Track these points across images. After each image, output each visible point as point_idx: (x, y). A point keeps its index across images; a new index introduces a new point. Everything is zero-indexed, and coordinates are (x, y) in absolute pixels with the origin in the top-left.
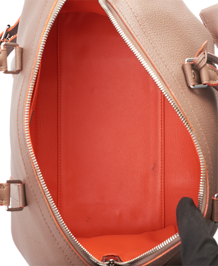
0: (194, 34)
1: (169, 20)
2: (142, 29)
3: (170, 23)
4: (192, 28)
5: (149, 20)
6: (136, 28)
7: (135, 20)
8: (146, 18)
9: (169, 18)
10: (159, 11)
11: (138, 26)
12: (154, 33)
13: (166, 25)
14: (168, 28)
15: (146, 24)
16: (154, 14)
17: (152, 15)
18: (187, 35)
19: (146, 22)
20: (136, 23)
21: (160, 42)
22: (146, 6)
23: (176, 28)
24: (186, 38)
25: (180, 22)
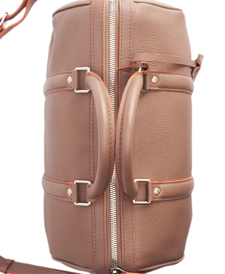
0: (181, 47)
1: (160, 30)
2: (130, 32)
3: (159, 34)
4: (181, 42)
5: (141, 26)
6: (125, 30)
7: (129, 23)
8: (139, 24)
9: (161, 28)
10: (155, 21)
11: (128, 28)
12: (139, 38)
13: (154, 34)
14: (155, 37)
15: (137, 28)
16: (149, 22)
17: (146, 23)
18: (172, 46)
19: (138, 27)
20: (128, 25)
21: (139, 47)
22: (145, 13)
23: (163, 39)
24: (169, 49)
25: (171, 35)
